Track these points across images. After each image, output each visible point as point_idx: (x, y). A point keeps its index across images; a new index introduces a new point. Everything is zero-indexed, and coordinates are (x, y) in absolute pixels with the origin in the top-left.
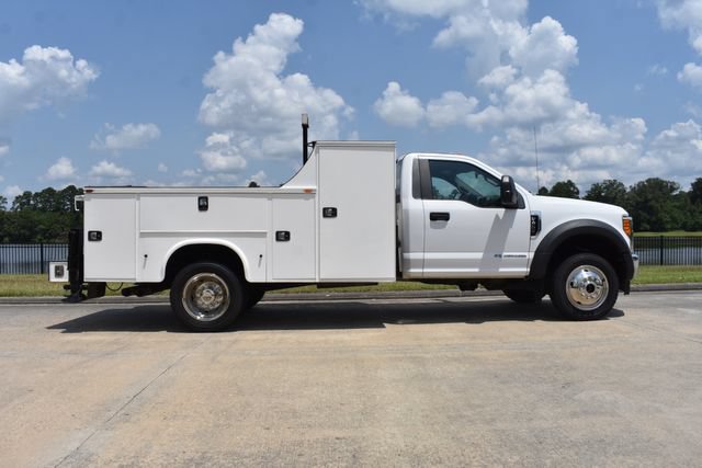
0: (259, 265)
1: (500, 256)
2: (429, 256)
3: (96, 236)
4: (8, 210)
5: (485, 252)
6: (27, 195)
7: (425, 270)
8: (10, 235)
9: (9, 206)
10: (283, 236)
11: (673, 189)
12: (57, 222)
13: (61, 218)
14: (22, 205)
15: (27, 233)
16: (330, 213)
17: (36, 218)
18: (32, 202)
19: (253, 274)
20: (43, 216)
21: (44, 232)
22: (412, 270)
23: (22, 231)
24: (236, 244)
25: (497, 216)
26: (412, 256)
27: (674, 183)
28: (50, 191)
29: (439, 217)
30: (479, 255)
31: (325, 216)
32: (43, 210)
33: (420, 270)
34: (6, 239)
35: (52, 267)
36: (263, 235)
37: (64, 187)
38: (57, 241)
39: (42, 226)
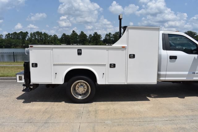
0: (103, 78)
1: (195, 73)
2: (168, 73)
3: (35, 65)
4: (4, 38)
5: (189, 72)
6: (9, 34)
7: (166, 78)
8: (4, 46)
9: (4, 37)
10: (113, 66)
11: (195, 34)
12: (18, 42)
13: (19, 41)
14: (8, 37)
15: (10, 45)
16: (132, 56)
17: (12, 41)
18: (10, 36)
19: (100, 81)
20: (14, 40)
21: (14, 45)
22: (161, 78)
23: (8, 45)
24: (93, 68)
25: (195, 58)
26: (162, 73)
27: (195, 33)
28: (15, 33)
29: (173, 58)
30: (187, 73)
31: (130, 57)
32: (14, 38)
33: (164, 78)
34: (4, 47)
35: (18, 76)
36: (104, 65)
37: (19, 32)
38: (18, 47)
39: (14, 43)
